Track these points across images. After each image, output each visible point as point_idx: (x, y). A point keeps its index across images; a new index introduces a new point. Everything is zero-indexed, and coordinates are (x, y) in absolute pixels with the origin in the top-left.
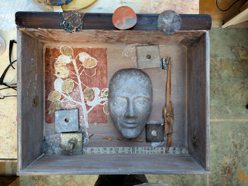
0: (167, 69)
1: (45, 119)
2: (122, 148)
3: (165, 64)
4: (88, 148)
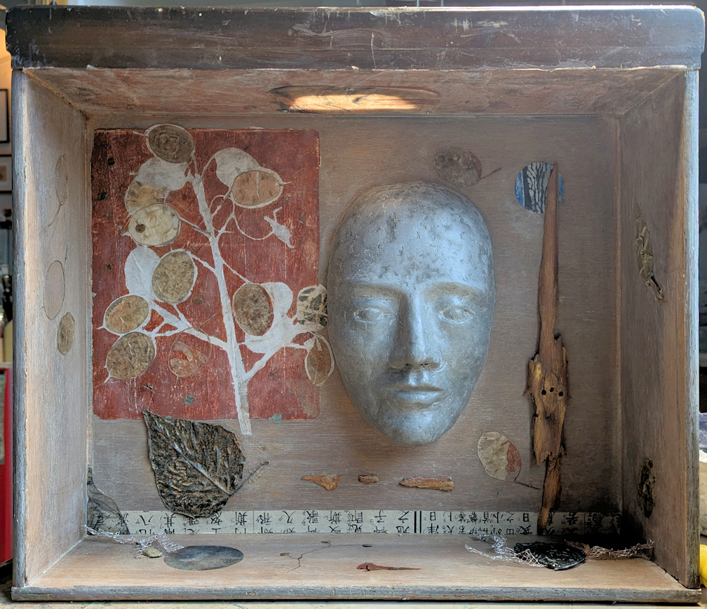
0: (543, 209)
3: (537, 191)
4: (249, 513)
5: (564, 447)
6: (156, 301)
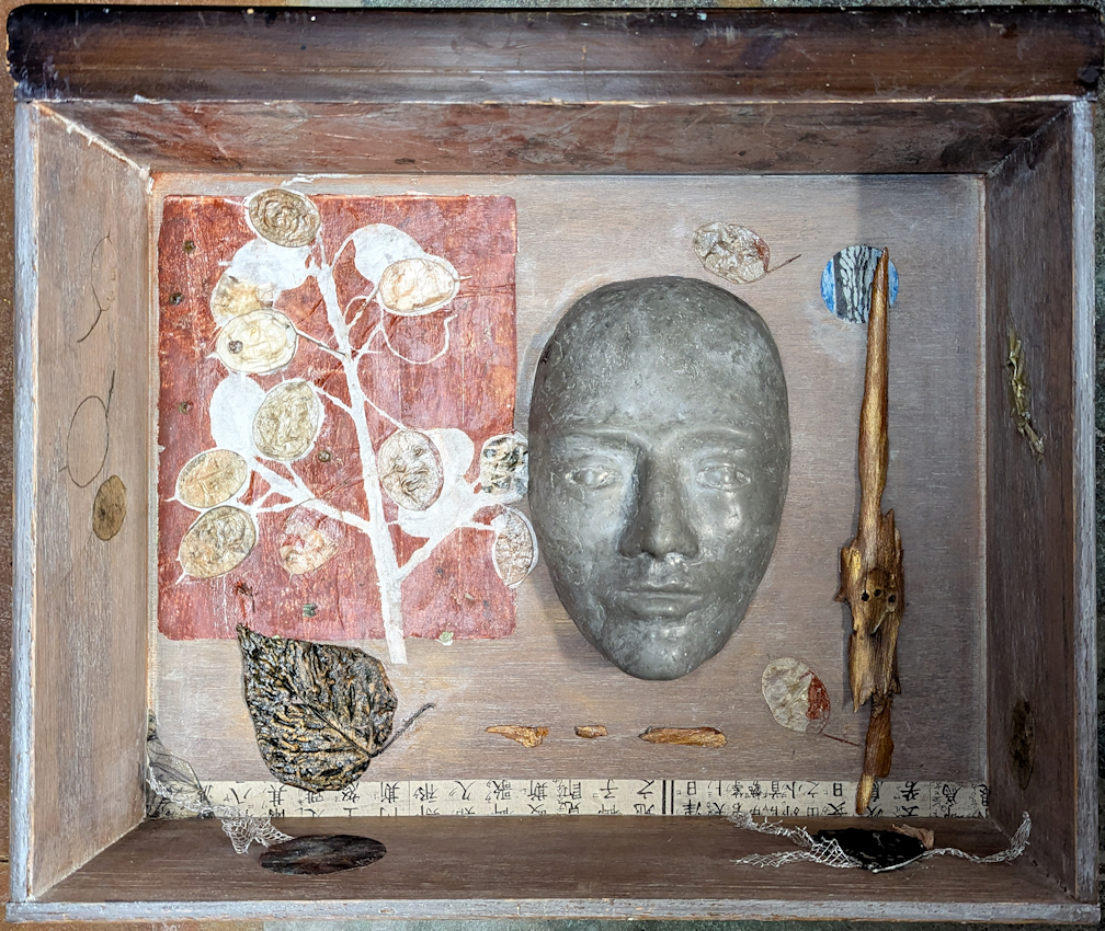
0: (866, 319)
1: (155, 613)
2: (603, 783)
3: (855, 289)
4: (403, 785)
5: (897, 680)
6: (258, 459)
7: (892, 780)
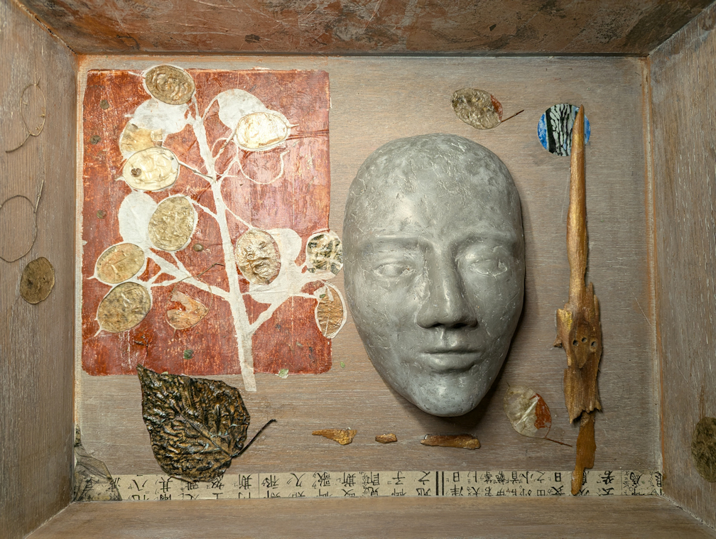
0: (569, 152)
1: (80, 357)
2: (395, 474)
3: (561, 133)
4: (254, 476)
6: (152, 249)
7: (596, 469)
